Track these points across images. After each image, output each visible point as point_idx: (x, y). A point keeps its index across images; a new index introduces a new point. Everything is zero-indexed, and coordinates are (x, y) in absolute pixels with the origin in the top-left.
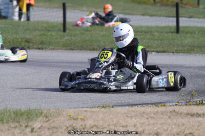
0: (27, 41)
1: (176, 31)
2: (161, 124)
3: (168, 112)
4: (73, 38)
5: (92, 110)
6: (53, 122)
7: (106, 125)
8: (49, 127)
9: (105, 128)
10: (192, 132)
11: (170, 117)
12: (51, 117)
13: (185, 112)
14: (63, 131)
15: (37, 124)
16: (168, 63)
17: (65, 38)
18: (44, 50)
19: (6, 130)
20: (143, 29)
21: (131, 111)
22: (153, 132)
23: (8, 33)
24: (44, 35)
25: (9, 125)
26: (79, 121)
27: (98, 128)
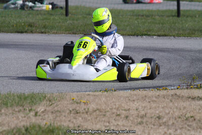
0: (30, 25)
1: (176, 14)
2: (163, 108)
3: (169, 96)
4: (75, 22)
5: (95, 93)
6: (57, 106)
7: (109, 109)
8: (53, 110)
9: (108, 111)
10: (193, 115)
11: (171, 101)
12: (55, 101)
13: (186, 95)
14: (66, 115)
15: (40, 107)
16: (169, 47)
17: (68, 22)
18: (47, 34)
19: (10, 114)
20: (144, 13)
21: (133, 95)
22: (155, 115)
23: (11, 17)
24: (46, 19)
25: (13, 109)
26: (82, 105)
27: (101, 111)
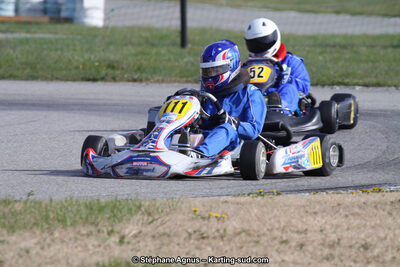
0: (111, 66)
2: (373, 227)
3: (386, 204)
5: (238, 199)
6: (162, 224)
7: (265, 230)
8: (154, 233)
9: (264, 234)
11: (390, 214)
12: (158, 213)
14: (181, 241)
15: (131, 227)
16: (386, 108)
17: (185, 60)
18: (144, 84)
19: (70, 239)
20: (337, 40)
21: (315, 202)
22: (357, 243)
23: (74, 50)
24: (143, 53)
25: (77, 230)
26: (213, 221)
27: (249, 235)
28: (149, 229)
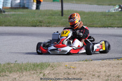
0: (40, 22)
2: (121, 71)
6: (56, 70)
8: (54, 73)
9: (87, 73)
12: (55, 67)
14: (62, 75)
15: (47, 71)
18: (50, 27)
19: (28, 75)
20: (109, 14)
21: (103, 63)
22: (116, 75)
23: (29, 17)
24: (50, 18)
25: (30, 72)
26: (72, 69)
27: (83, 73)
28: (52, 72)
